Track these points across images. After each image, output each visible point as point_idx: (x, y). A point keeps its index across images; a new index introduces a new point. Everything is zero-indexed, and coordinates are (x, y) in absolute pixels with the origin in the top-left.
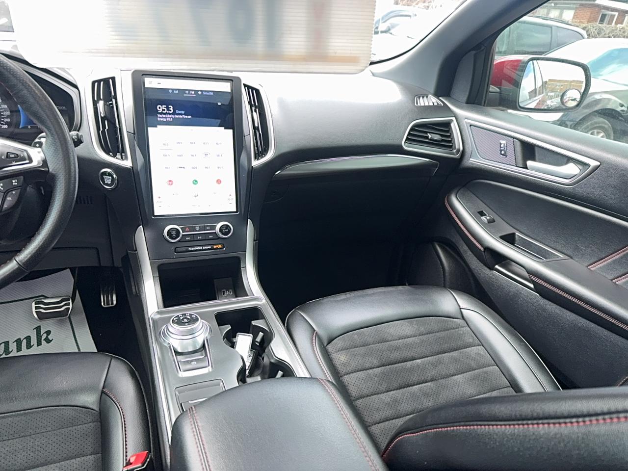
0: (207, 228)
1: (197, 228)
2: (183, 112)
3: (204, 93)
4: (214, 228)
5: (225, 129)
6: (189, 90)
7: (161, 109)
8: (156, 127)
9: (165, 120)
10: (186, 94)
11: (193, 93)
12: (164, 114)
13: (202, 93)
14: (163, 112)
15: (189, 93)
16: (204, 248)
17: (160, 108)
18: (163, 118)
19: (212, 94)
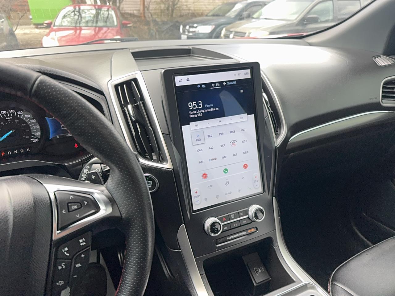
0: (241, 214)
1: (233, 216)
2: (212, 105)
3: (229, 83)
4: (247, 213)
5: (248, 115)
6: (215, 83)
7: (192, 106)
8: (189, 124)
9: (196, 116)
10: (212, 87)
11: (219, 85)
12: (195, 110)
13: (227, 84)
14: (194, 108)
15: (215, 86)
16: (240, 235)
17: (190, 105)
18: (194, 114)
19: (235, 83)
